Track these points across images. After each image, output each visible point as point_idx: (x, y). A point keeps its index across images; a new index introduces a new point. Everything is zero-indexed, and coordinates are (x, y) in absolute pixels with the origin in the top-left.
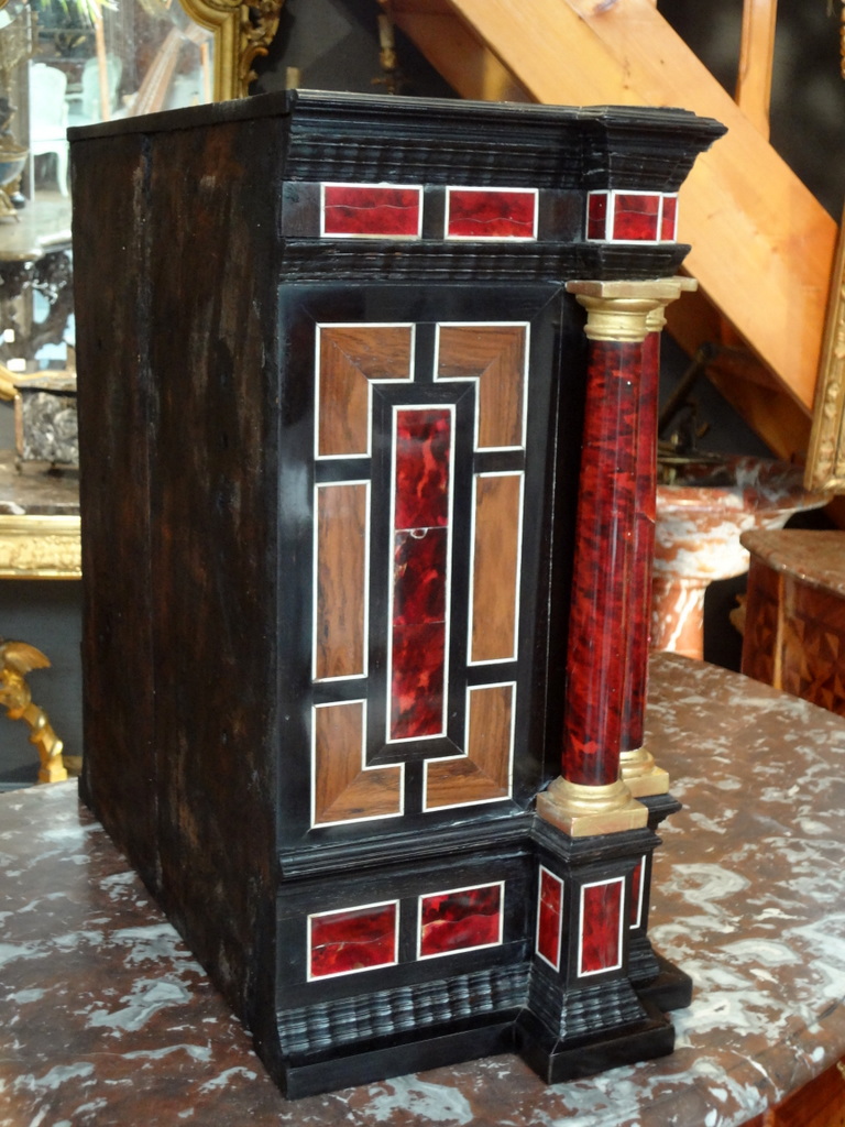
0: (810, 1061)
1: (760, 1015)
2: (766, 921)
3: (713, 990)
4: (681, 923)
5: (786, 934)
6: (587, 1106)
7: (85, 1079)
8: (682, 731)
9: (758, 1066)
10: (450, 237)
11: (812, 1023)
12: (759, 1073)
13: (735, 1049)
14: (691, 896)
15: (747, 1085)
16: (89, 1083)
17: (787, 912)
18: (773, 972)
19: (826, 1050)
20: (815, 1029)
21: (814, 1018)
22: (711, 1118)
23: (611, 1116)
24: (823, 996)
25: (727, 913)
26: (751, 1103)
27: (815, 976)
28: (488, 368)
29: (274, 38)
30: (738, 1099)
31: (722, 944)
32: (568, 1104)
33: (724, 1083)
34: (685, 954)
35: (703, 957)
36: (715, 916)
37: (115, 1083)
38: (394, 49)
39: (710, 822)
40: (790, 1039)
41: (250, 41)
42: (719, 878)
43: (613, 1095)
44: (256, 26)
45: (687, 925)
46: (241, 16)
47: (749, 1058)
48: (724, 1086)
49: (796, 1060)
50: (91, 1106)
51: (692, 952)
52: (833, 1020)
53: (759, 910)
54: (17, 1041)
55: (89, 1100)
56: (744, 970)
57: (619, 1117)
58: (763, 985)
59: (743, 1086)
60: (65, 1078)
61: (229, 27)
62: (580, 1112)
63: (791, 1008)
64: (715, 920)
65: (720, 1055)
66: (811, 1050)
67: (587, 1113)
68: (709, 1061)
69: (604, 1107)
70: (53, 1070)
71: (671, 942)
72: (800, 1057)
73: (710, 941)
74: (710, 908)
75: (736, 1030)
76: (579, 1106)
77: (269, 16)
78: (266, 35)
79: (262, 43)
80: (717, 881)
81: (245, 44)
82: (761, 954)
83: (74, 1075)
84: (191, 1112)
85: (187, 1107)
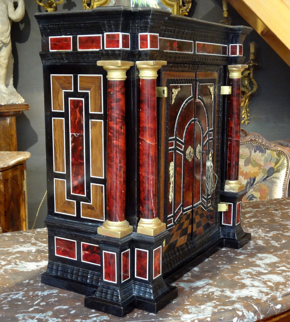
0: (275, 308)
1: (263, 294)
2: (279, 270)
3: (251, 287)
4: (251, 269)
5: (284, 274)
6: (195, 312)
7: (54, 294)
8: (281, 219)
9: (256, 307)
10: (79, 50)
11: (279, 297)
12: (256, 309)
13: (250, 302)
14: (258, 262)
15: (250, 312)
16: (55, 294)
17: (287, 268)
18: (274, 283)
19: (282, 306)
20: (279, 299)
21: (280, 296)
22: (235, 320)
23: (202, 315)
24: (287, 291)
25: (268, 267)
26: (251, 317)
27: (287, 285)
28: (92, 88)
29: (190, 9)
30: (246, 315)
31: (261, 275)
32: (190, 311)
33: (242, 310)
34: (248, 277)
35: (254, 278)
36: (263, 268)
37: (62, 295)
38: (228, 11)
39: (276, 243)
40: (270, 301)
41: (182, 11)
42: (270, 258)
43: (205, 310)
44: (184, 6)
45: (253, 270)
46: (179, 3)
47: (253, 304)
48: (242, 311)
49: (270, 307)
50: (53, 300)
51: (250, 276)
52: (287, 298)
53: (279, 267)
54: (40, 283)
55: (53, 298)
56: (265, 283)
57: (204, 315)
58: (268, 286)
59: (249, 312)
60: (49, 293)
61: (175, 7)
62: (192, 313)
63: (274, 293)
64: (263, 269)
65: (244, 303)
66: (277, 305)
67: (195, 313)
68: (240, 304)
69: (201, 312)
70: (46, 291)
71: (245, 273)
72: (272, 306)
73: (258, 274)
74: (263, 266)
75: (253, 297)
76: (193, 312)
77: (188, 2)
78: (187, 9)
79: (186, 11)
80: (270, 259)
81: (181, 12)
82: (273, 279)
83: (52, 292)
84: (80, 303)
85: (79, 302)
